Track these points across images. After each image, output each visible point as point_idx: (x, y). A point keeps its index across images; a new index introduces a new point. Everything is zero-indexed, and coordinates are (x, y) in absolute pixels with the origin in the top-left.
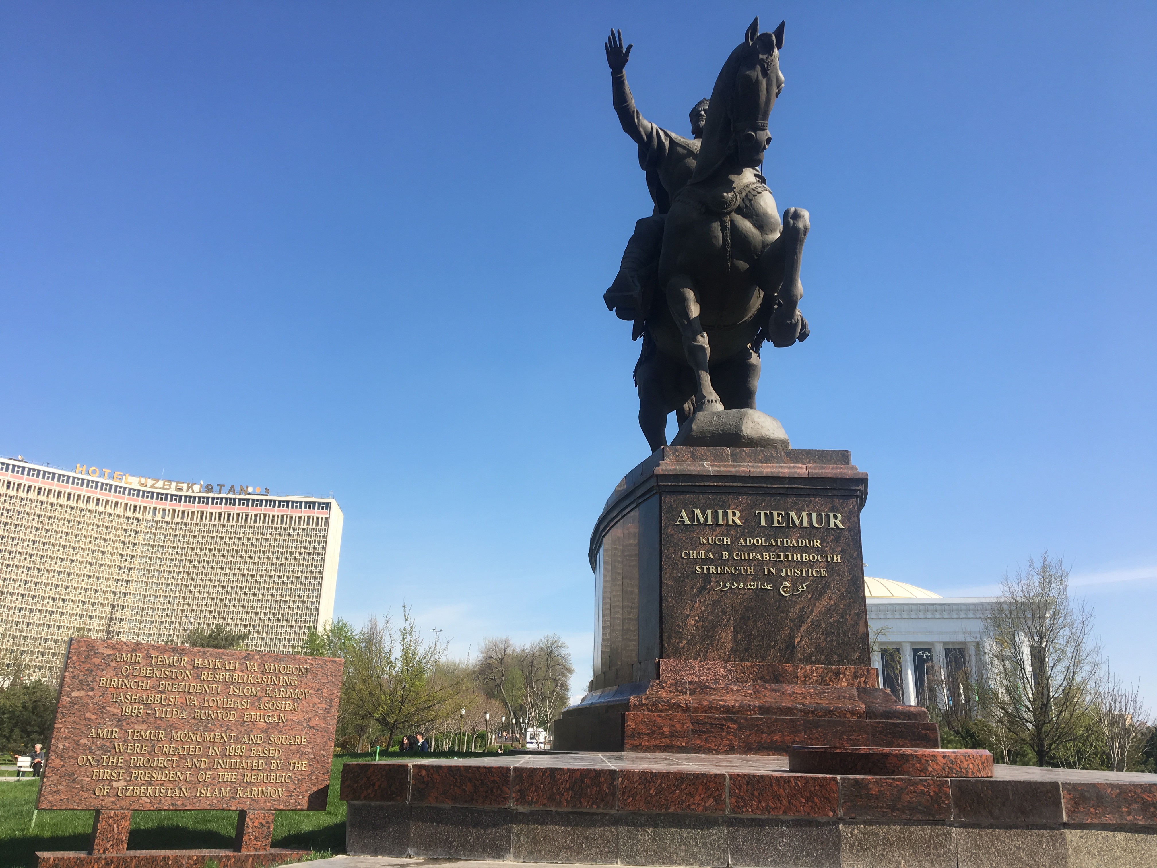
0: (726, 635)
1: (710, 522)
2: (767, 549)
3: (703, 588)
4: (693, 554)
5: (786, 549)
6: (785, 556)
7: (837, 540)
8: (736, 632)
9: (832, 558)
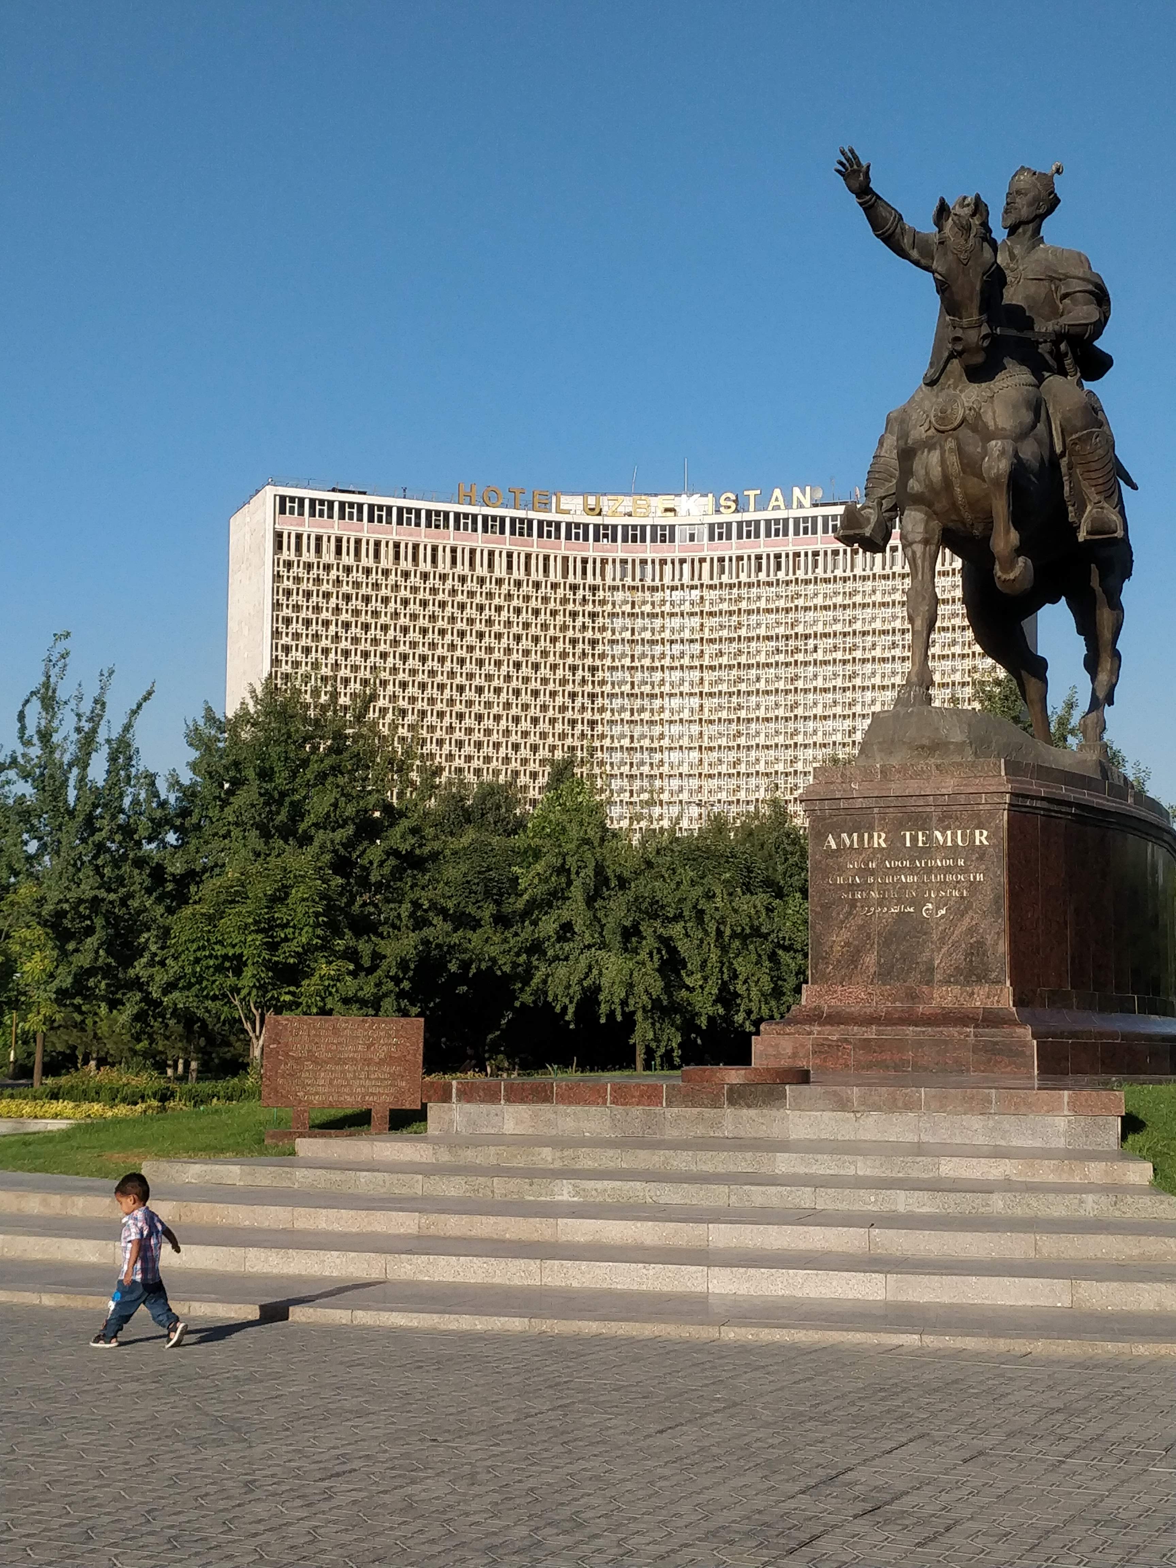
0: (870, 960)
1: (856, 846)
2: (912, 870)
3: (850, 913)
4: (840, 880)
5: (929, 871)
6: (928, 878)
7: (981, 858)
8: (880, 956)
9: (975, 878)
